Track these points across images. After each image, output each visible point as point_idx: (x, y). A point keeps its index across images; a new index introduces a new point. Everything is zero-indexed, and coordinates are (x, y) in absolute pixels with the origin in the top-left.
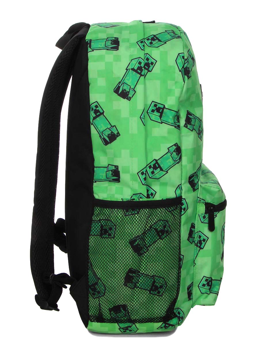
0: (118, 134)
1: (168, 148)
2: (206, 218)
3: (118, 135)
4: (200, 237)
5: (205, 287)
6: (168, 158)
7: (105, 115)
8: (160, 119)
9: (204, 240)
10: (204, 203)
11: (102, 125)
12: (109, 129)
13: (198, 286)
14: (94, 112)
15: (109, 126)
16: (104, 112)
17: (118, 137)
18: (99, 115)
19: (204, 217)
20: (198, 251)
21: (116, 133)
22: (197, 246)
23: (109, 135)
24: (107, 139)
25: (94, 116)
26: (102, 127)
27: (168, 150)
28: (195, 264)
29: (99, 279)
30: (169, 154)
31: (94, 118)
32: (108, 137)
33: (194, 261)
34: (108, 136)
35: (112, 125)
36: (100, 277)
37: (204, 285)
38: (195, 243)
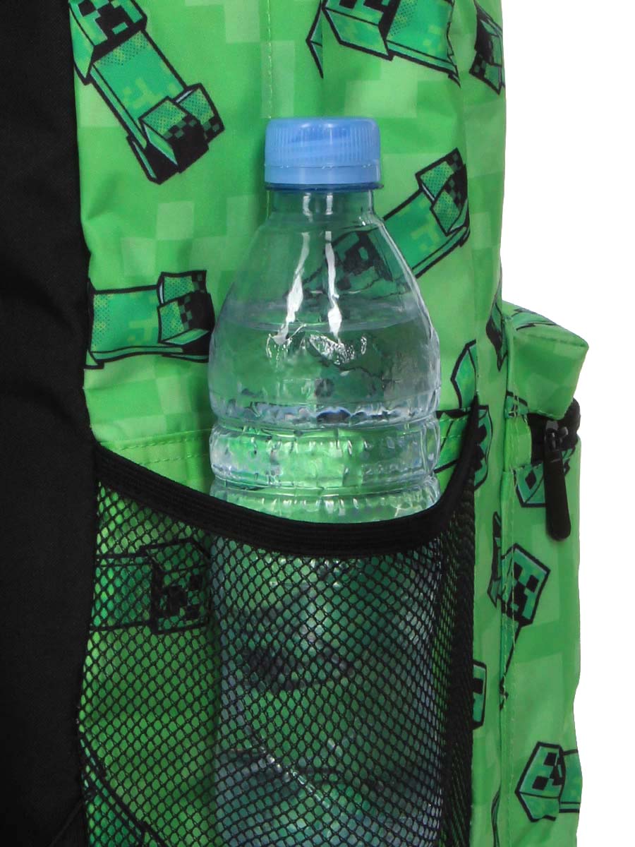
0: (217, 124)
1: (418, 175)
2: (538, 482)
3: (216, 128)
4: (518, 570)
5: (545, 793)
6: (421, 222)
7: (151, 35)
8: (381, 39)
9: (533, 582)
10: (526, 416)
11: (140, 83)
12: (173, 101)
13: (518, 793)
14: (98, 21)
15: (174, 89)
16: (145, 17)
17: (215, 139)
18: (125, 36)
19: (531, 480)
20: (513, 637)
21: (205, 118)
22: (509, 613)
23: (174, 129)
24: (168, 152)
25: (101, 37)
26: (140, 97)
27: (420, 182)
28: (507, 695)
29: (144, 827)
30: (423, 202)
31: (100, 52)
32: (172, 142)
33: (502, 682)
34: (170, 135)
35: (189, 83)
36: (147, 819)
37: (540, 783)
38: (503, 603)
